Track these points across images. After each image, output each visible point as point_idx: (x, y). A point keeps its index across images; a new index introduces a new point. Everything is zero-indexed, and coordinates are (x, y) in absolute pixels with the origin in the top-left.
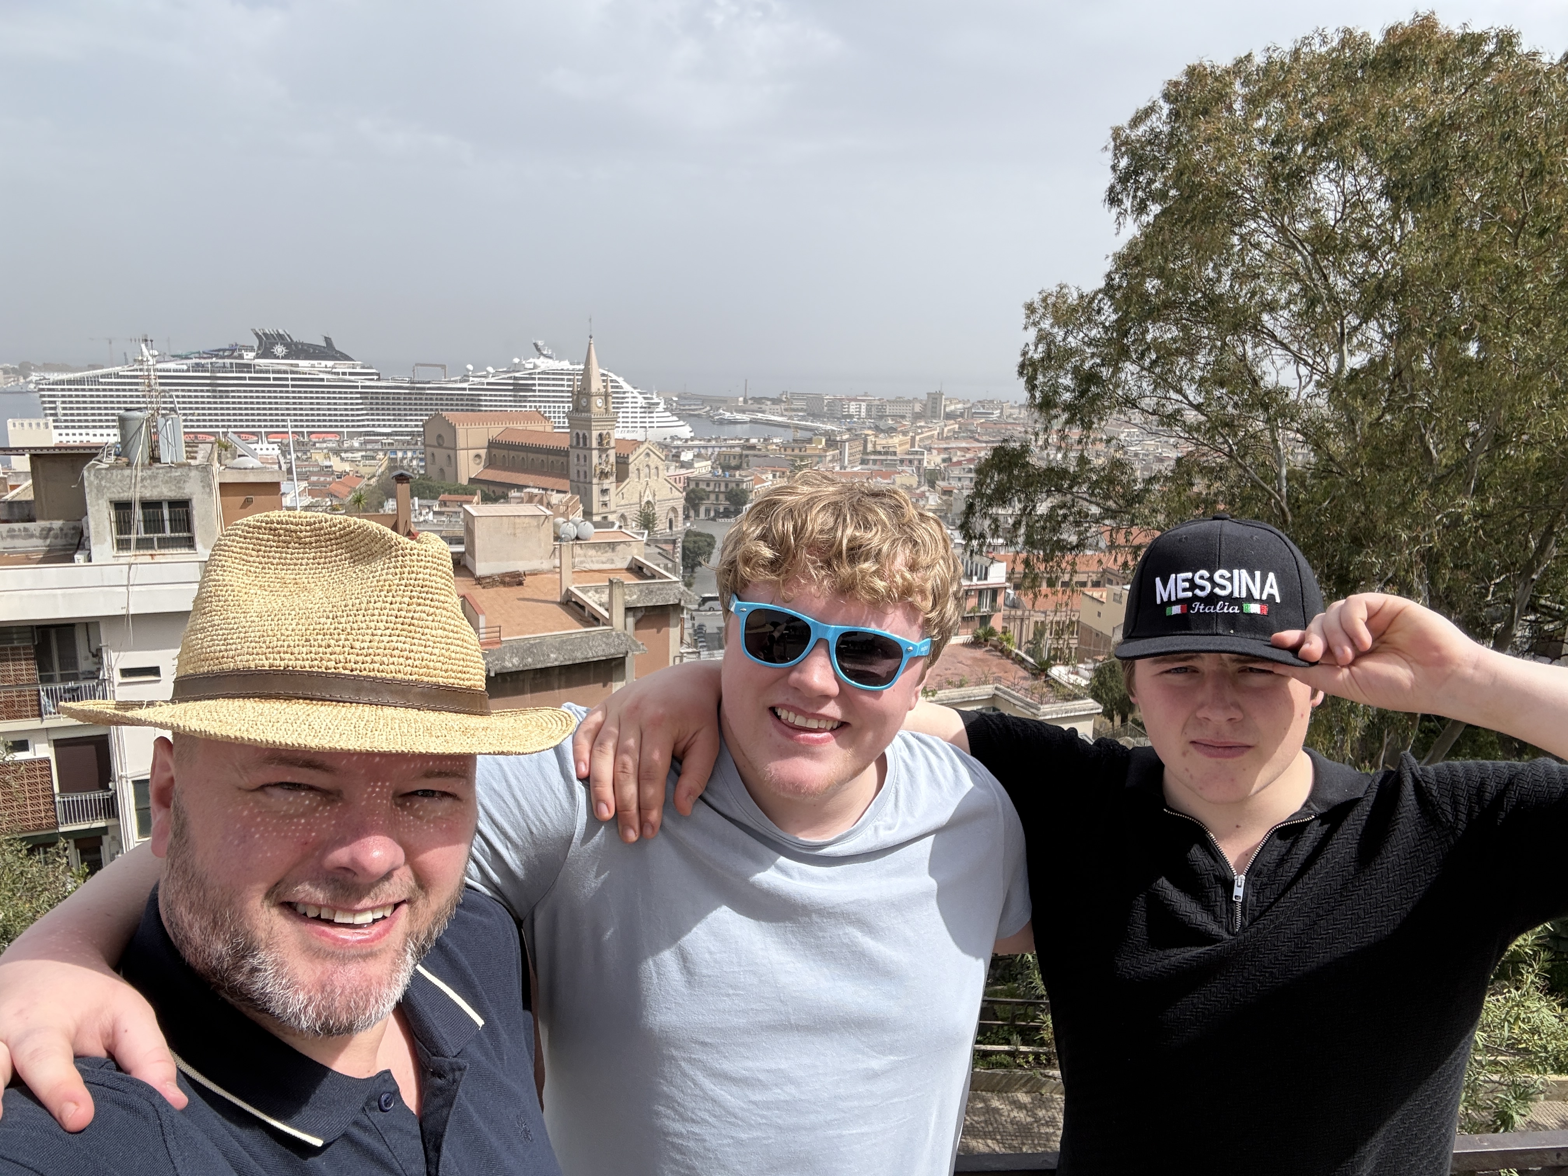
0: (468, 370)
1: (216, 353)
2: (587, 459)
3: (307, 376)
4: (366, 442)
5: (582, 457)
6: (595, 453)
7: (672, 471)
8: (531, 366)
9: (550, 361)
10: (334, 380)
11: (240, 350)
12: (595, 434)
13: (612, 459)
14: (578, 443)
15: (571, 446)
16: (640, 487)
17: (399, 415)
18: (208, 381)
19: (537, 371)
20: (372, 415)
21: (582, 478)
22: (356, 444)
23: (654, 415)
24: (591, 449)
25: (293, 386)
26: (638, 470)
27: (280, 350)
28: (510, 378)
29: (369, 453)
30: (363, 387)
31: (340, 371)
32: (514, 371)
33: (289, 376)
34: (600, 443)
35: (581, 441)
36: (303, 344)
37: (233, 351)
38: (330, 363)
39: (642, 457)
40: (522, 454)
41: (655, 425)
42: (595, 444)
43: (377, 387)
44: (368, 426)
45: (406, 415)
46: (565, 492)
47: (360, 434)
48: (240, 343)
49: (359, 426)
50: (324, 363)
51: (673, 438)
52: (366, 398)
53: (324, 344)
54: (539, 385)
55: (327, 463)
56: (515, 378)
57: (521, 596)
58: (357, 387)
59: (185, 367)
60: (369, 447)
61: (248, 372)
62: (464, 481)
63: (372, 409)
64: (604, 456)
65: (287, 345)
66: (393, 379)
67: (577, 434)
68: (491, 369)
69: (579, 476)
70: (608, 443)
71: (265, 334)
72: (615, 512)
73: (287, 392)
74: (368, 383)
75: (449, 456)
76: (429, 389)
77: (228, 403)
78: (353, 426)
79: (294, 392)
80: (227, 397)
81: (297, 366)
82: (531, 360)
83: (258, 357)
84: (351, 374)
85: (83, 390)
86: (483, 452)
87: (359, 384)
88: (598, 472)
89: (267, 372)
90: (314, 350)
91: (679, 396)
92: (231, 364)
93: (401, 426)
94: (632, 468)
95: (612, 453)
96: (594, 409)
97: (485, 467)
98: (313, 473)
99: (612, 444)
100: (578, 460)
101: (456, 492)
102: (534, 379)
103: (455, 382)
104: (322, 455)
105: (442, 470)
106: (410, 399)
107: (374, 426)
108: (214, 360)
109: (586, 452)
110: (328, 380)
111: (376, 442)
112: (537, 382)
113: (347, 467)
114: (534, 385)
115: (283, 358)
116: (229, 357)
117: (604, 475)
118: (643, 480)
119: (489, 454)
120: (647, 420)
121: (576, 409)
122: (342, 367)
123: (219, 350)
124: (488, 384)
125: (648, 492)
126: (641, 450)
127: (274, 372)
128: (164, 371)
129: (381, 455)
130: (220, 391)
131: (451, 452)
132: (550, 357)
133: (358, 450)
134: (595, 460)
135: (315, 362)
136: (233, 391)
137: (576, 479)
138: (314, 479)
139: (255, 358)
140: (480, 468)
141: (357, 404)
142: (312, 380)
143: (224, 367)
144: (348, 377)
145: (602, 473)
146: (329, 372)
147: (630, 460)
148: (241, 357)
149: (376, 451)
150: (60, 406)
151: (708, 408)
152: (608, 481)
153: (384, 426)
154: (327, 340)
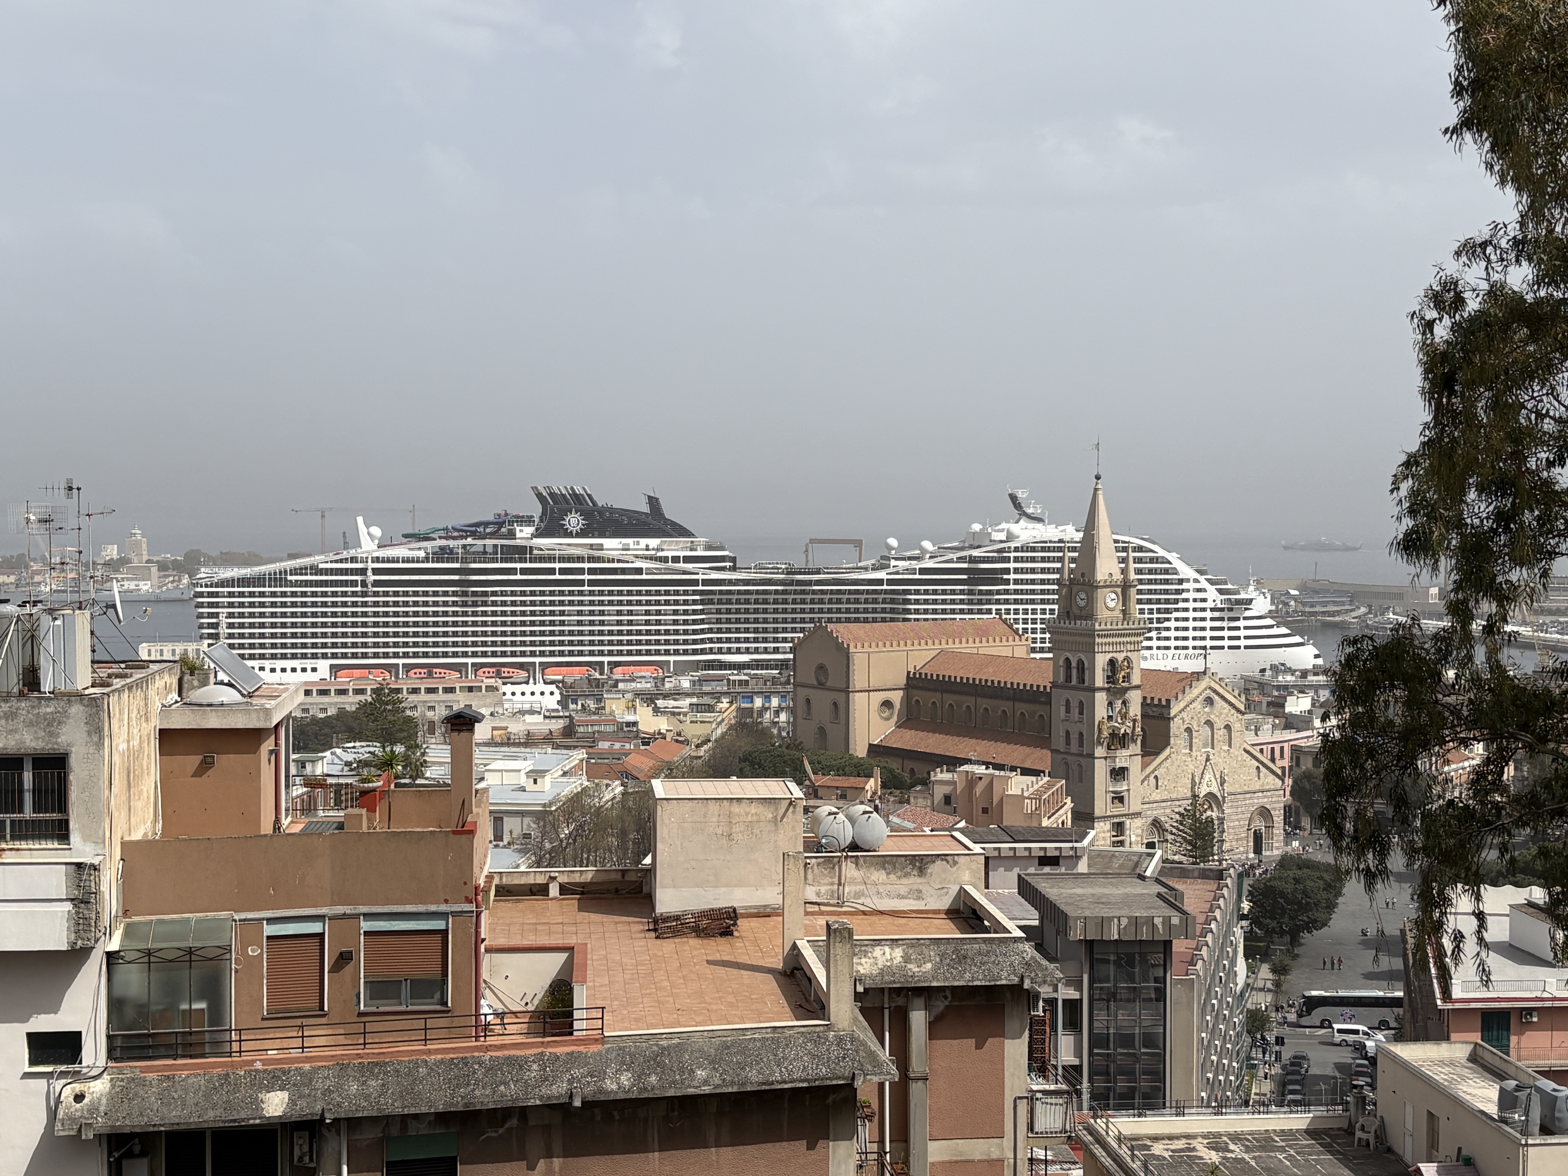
0: (890, 548)
1: (474, 530)
2: (1086, 709)
3: (616, 565)
4: (701, 681)
5: (1074, 704)
6: (1101, 698)
7: (1267, 735)
8: (1002, 536)
9: (1039, 526)
10: (659, 571)
11: (511, 523)
12: (1101, 661)
13: (1135, 710)
14: (1068, 678)
15: (1054, 685)
16: (1193, 766)
17: (765, 630)
18: (456, 577)
19: (1013, 545)
20: (719, 631)
21: (1074, 748)
22: (686, 684)
23: (1242, 623)
24: (1094, 690)
25: (591, 583)
26: (1189, 730)
27: (574, 521)
28: (960, 560)
29: (706, 700)
30: (706, 582)
31: (670, 554)
32: (972, 547)
33: (586, 565)
34: (1111, 678)
35: (1074, 672)
36: (612, 510)
37: (501, 525)
38: (654, 542)
39: (1197, 705)
40: (969, 701)
41: (1243, 643)
42: (1100, 680)
43: (730, 582)
44: (711, 651)
45: (776, 631)
46: (1036, 773)
47: (697, 665)
48: (513, 512)
49: (695, 652)
50: (643, 542)
51: (1277, 669)
52: (711, 602)
53: (646, 509)
54: (1016, 571)
55: (630, 718)
56: (972, 560)
57: (717, 957)
58: (695, 582)
59: (422, 554)
60: (707, 688)
61: (521, 560)
62: (860, 750)
63: (719, 621)
64: (1118, 704)
65: (587, 514)
66: (760, 568)
67: (1067, 660)
68: (928, 545)
69: (1068, 742)
70: (1127, 678)
71: (552, 495)
72: (1138, 815)
73: (581, 593)
74: (715, 576)
75: (835, 704)
76: (819, 582)
77: (484, 614)
78: (686, 653)
79: (591, 593)
80: (485, 604)
81: (600, 547)
82: (1004, 526)
83: (539, 534)
84: (687, 559)
85: (262, 595)
86: (897, 697)
87: (700, 577)
88: (1105, 734)
89: (551, 559)
90: (629, 518)
91: (1302, 588)
92: (495, 546)
93: (766, 651)
94: (1176, 727)
95: (1135, 698)
96: (1102, 613)
97: (899, 726)
98: (604, 736)
99: (1136, 680)
100: (1068, 711)
101: (841, 771)
102: (1007, 560)
103: (866, 569)
104: (622, 703)
105: (822, 730)
106: (785, 602)
107: (720, 651)
108: (470, 540)
109: (1082, 696)
110: (649, 571)
111: (719, 679)
112: (1012, 565)
113: (662, 724)
114: (1007, 571)
115: (578, 535)
116: (492, 535)
117: (1118, 740)
118: (1199, 754)
119: (907, 700)
120: (1226, 633)
121: (1067, 614)
122: (674, 548)
123: (477, 525)
124: (923, 571)
125: (1208, 776)
126: (1195, 692)
127: (562, 559)
128: (389, 561)
129: (724, 704)
130: (475, 594)
131: (840, 697)
132: (1039, 520)
133: (688, 695)
134: (1101, 711)
135: (630, 541)
136: (494, 594)
137: (1062, 747)
138: (604, 745)
139: (534, 536)
140: (890, 727)
141: (695, 612)
142: (623, 571)
143: (485, 552)
144: (682, 565)
145: (1113, 735)
146: (651, 558)
147: (1172, 714)
148: (512, 535)
149: (717, 696)
150: (224, 621)
151: (1363, 610)
152: (1125, 752)
153: (738, 651)
154: (653, 502)
